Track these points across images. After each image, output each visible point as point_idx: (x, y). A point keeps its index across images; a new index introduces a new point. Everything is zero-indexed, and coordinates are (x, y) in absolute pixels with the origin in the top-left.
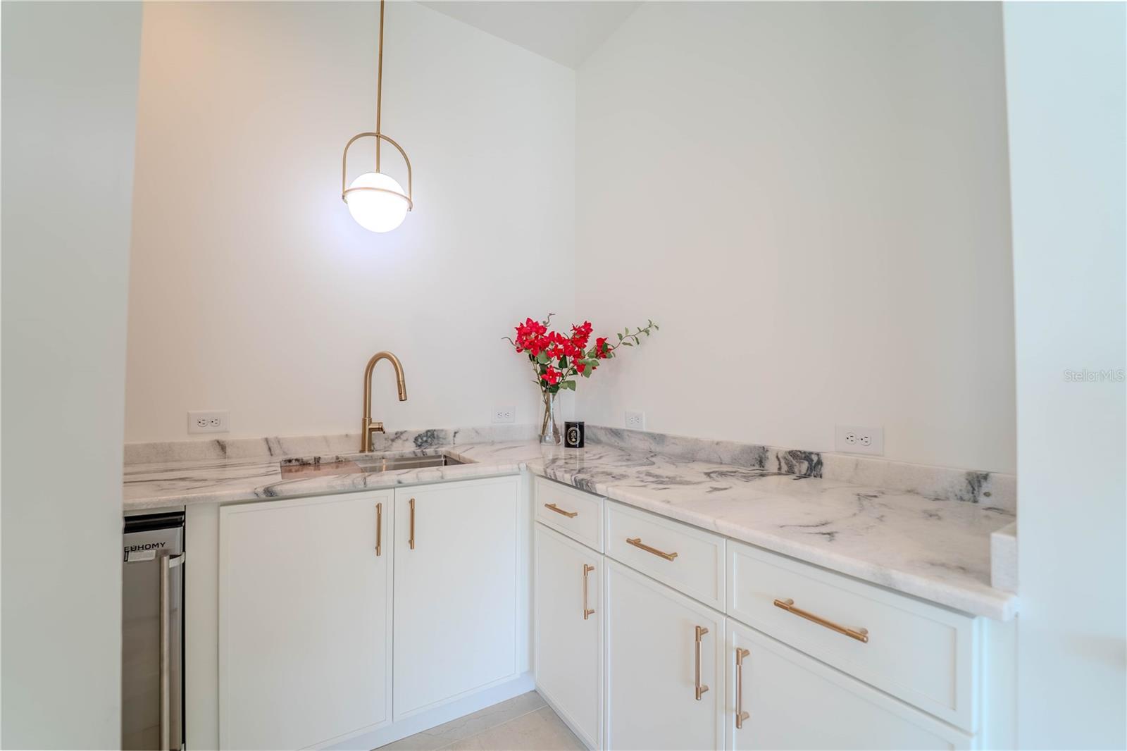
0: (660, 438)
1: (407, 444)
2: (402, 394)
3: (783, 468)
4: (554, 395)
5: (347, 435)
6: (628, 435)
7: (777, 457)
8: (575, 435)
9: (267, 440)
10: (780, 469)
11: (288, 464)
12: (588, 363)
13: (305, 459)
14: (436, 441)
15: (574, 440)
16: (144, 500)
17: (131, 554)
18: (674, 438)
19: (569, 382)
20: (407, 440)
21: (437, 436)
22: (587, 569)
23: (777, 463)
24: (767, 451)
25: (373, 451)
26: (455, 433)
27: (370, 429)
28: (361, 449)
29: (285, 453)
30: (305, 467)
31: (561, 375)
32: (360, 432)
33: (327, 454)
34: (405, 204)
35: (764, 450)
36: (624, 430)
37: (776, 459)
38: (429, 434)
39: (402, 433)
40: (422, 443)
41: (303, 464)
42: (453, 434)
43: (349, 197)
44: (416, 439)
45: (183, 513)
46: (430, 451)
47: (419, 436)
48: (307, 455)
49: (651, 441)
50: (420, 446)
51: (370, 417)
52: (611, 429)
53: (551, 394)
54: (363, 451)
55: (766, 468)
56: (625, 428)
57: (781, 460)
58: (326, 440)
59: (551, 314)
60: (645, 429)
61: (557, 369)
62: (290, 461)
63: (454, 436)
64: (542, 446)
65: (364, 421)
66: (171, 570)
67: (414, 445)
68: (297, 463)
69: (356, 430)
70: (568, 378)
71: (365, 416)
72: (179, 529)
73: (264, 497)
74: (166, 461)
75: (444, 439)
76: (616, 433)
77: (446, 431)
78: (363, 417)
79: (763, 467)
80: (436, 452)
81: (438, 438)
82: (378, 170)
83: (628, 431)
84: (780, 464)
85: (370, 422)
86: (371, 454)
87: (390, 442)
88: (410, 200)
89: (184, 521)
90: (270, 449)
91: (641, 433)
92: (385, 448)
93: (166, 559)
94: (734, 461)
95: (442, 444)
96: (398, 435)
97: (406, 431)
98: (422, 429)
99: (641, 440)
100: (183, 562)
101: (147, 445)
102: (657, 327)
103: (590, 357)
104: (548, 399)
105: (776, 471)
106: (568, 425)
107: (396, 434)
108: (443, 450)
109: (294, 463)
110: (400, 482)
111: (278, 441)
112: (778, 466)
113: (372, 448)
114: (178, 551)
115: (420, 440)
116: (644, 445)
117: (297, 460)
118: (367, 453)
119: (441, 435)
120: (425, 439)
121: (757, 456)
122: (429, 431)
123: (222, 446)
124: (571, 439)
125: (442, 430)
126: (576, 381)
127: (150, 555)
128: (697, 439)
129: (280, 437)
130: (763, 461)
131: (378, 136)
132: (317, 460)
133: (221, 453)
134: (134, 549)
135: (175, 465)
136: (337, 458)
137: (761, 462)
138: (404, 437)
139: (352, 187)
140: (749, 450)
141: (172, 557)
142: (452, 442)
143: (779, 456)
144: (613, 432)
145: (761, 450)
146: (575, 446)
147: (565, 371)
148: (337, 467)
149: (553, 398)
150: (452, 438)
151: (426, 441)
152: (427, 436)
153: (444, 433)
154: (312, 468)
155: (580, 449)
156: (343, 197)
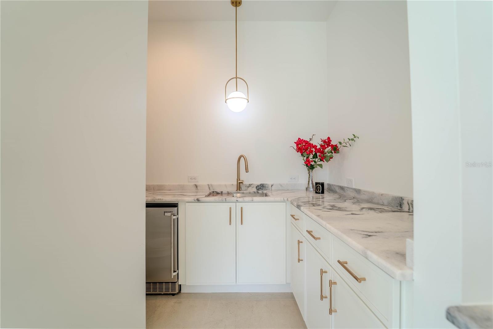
0: (358, 191)
1: (253, 189)
2: (247, 170)
3: (410, 209)
4: (312, 170)
5: (232, 185)
6: (347, 189)
7: (408, 203)
8: (319, 188)
9: (208, 185)
10: (409, 209)
11: (213, 193)
12: (328, 156)
13: (218, 192)
14: (264, 188)
15: (319, 190)
16: (168, 199)
17: (165, 213)
18: (364, 191)
19: (319, 165)
20: (253, 187)
21: (265, 186)
22: (299, 242)
23: (408, 206)
24: (403, 199)
25: (240, 190)
26: (272, 185)
27: (239, 183)
28: (236, 190)
29: (213, 189)
30: (218, 194)
31: (315, 162)
32: (236, 183)
33: (225, 190)
34: (246, 101)
35: (402, 199)
36: (345, 187)
37: (407, 204)
38: (262, 185)
39: (251, 185)
40: (259, 189)
41: (218, 193)
42: (271, 186)
43: (227, 101)
44: (257, 187)
45: (178, 204)
46: (260, 192)
47: (258, 186)
48: (219, 190)
49: (355, 193)
50: (258, 190)
51: (239, 178)
52: (340, 186)
53: (311, 170)
54: (237, 190)
55: (403, 208)
56: (346, 186)
57: (410, 205)
58: (226, 186)
59: (313, 135)
60: (354, 187)
61: (312, 159)
62: (214, 192)
63: (272, 187)
64: (307, 193)
65: (237, 179)
66: (174, 219)
67: (256, 189)
68: (216, 193)
69: (235, 183)
70: (318, 163)
71: (238, 178)
72: (176, 208)
73: (196, 201)
74: (183, 190)
75: (268, 187)
76: (342, 188)
77: (268, 184)
78: (237, 178)
79: (402, 208)
80: (263, 192)
81: (265, 187)
82: (237, 91)
83: (346, 187)
84: (409, 207)
85: (239, 180)
86: (239, 191)
87: (247, 188)
88: (248, 100)
89: (178, 206)
90: (209, 188)
91: (352, 188)
92: (245, 190)
93: (172, 216)
94: (389, 204)
95: (267, 189)
96: (250, 185)
97: (253, 184)
98: (259, 183)
99: (351, 192)
100: (177, 217)
101: (178, 185)
102: (358, 138)
103: (329, 153)
104: (310, 172)
105: (407, 210)
106: (317, 184)
107: (249, 185)
108: (265, 192)
109: (215, 193)
110: (237, 201)
111: (212, 185)
112: (408, 208)
113: (241, 189)
114: (176, 214)
115: (258, 187)
116: (353, 194)
117: (216, 192)
118: (238, 191)
119: (266, 186)
120: (260, 187)
121: (399, 202)
122: (261, 184)
123: (196, 186)
124: (317, 190)
125: (267, 184)
126: (322, 164)
127: (169, 214)
128: (373, 192)
129: (212, 184)
130: (402, 205)
131: (236, 78)
132: (222, 192)
133: (196, 188)
134: (166, 212)
135: (184, 191)
136: (228, 192)
137: (401, 205)
138: (252, 186)
139: (228, 98)
140: (395, 198)
141: (174, 216)
142: (271, 189)
143: (409, 203)
144: (341, 187)
145: (401, 199)
146: (319, 193)
147: (317, 160)
148: (228, 195)
149: (312, 172)
150: (271, 187)
151: (261, 188)
152: (261, 186)
153: (267, 185)
154: (220, 195)
155: (322, 194)
156: (226, 102)
